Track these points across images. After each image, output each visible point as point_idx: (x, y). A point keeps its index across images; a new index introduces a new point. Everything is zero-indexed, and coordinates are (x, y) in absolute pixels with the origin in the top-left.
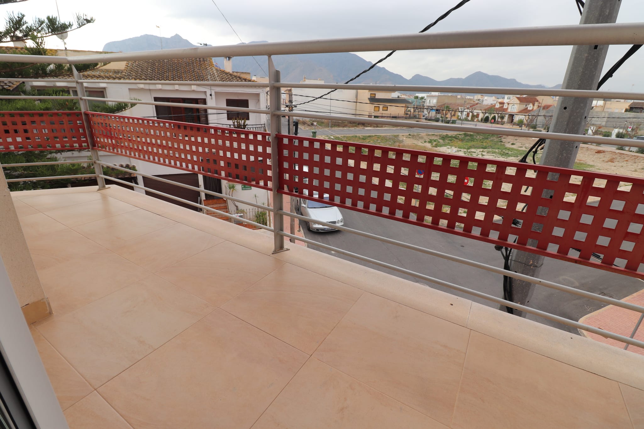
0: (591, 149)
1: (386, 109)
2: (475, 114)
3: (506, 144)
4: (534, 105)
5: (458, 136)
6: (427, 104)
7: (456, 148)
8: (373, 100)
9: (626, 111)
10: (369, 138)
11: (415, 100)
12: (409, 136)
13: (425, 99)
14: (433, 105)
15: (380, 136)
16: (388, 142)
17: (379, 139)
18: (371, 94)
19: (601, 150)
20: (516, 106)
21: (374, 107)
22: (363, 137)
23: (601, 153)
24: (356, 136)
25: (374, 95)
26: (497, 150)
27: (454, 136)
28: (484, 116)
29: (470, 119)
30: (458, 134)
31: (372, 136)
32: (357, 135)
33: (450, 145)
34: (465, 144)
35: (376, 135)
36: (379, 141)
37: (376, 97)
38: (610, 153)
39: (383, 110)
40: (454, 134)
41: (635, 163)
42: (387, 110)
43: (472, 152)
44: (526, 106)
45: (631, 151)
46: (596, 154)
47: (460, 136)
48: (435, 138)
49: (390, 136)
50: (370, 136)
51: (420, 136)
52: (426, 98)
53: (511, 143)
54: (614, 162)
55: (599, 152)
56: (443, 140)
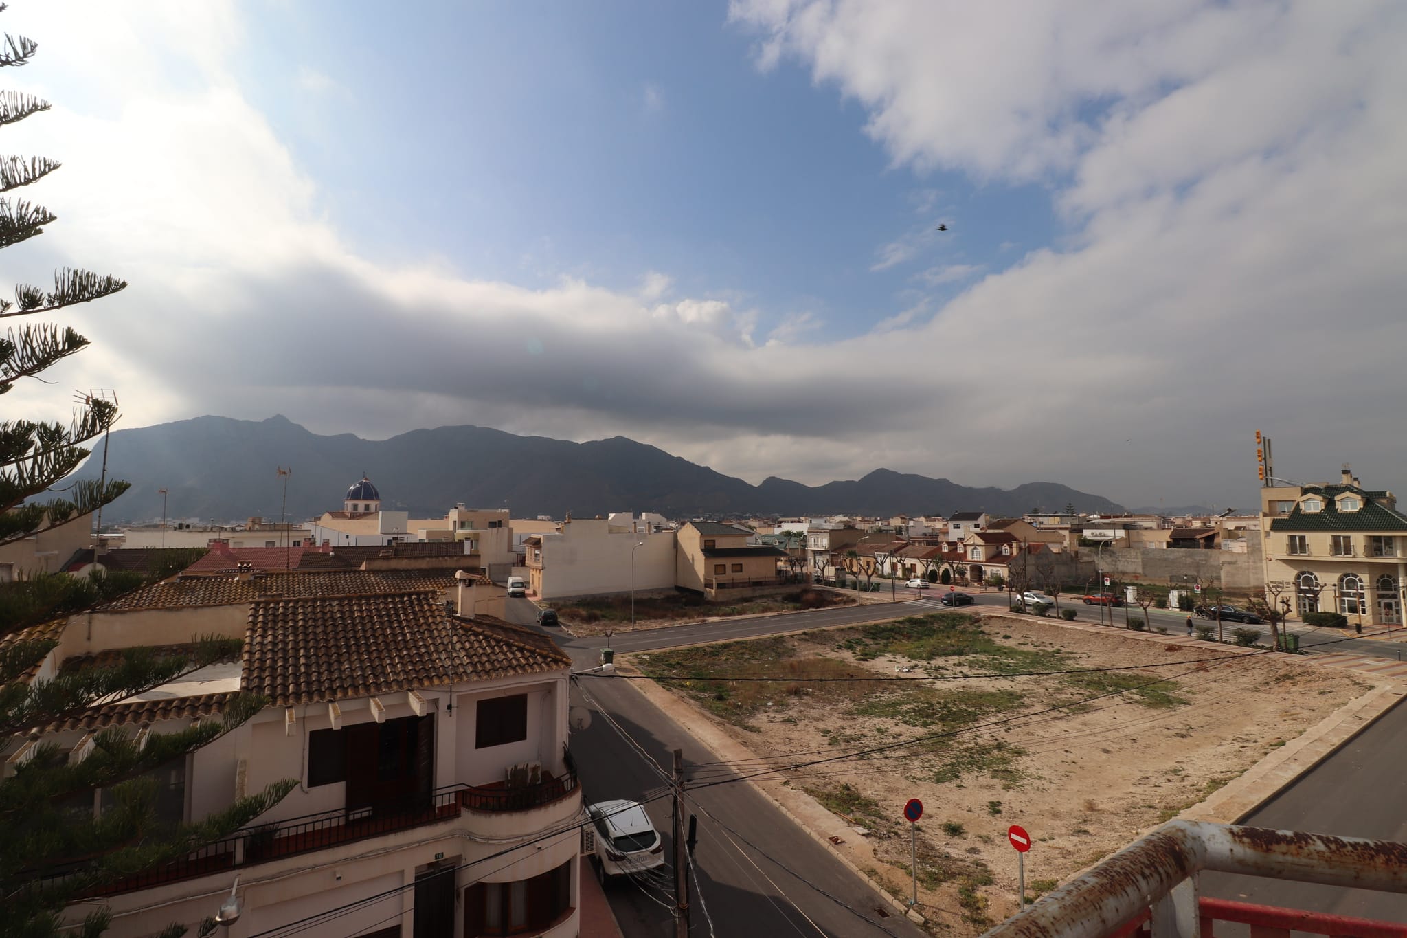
0: (1155, 643)
1: (738, 568)
2: (908, 566)
3: (993, 639)
4: (1011, 546)
5: (899, 627)
6: (811, 546)
7: (904, 657)
8: (711, 553)
9: (1169, 545)
11: (786, 538)
12: (804, 636)
13: (805, 536)
14: (823, 549)
18: (706, 541)
19: (1173, 645)
20: (980, 549)
21: (714, 566)
22: (711, 649)
23: (1176, 650)
24: (697, 649)
25: (712, 543)
26: (983, 657)
27: (889, 626)
28: (927, 570)
29: (901, 576)
32: (699, 645)
33: (890, 652)
34: (917, 644)
36: (748, 656)
37: (717, 547)
38: (1193, 649)
40: (889, 623)
41: (1246, 670)
42: (741, 571)
43: (939, 667)
44: (997, 548)
45: (1226, 642)
46: (1169, 653)
47: (901, 626)
48: (857, 636)
49: (765, 639)
50: (726, 646)
51: (826, 633)
52: (806, 534)
53: (1002, 634)
54: (1208, 671)
55: (1171, 648)
56: (873, 639)
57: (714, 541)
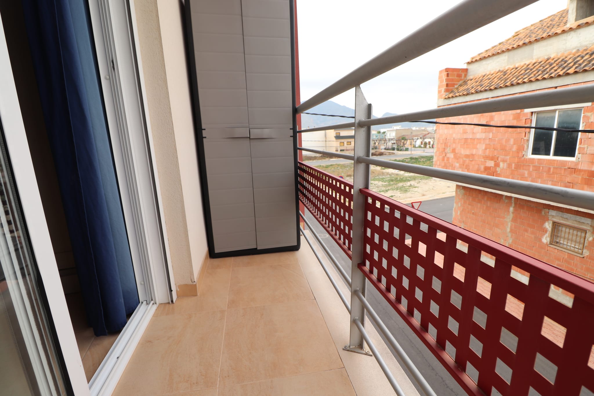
1: (349, 143)
6: (388, 136)
8: (338, 137)
10: (331, 167)
11: (379, 134)
14: (393, 138)
15: (340, 164)
16: (346, 169)
17: (339, 167)
18: (336, 133)
21: (339, 143)
22: (326, 166)
24: (320, 166)
25: (339, 134)
29: (423, 147)
30: (405, 159)
31: (334, 165)
32: (322, 165)
35: (337, 164)
36: (339, 168)
37: (341, 135)
39: (347, 145)
40: (401, 159)
42: (351, 144)
47: (407, 160)
49: (348, 163)
50: (332, 165)
52: (387, 132)
57: (340, 133)
